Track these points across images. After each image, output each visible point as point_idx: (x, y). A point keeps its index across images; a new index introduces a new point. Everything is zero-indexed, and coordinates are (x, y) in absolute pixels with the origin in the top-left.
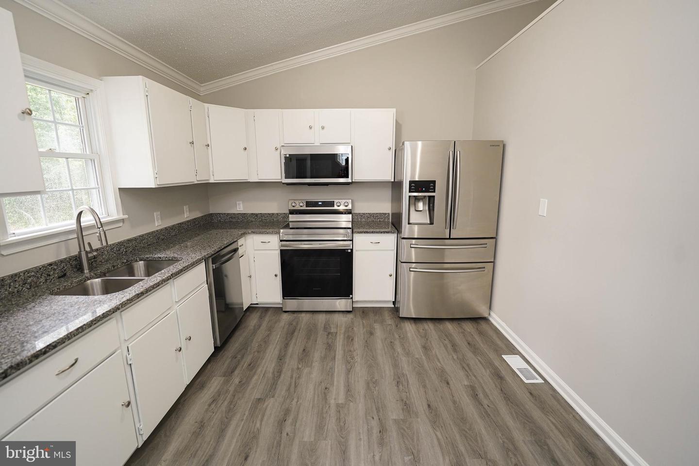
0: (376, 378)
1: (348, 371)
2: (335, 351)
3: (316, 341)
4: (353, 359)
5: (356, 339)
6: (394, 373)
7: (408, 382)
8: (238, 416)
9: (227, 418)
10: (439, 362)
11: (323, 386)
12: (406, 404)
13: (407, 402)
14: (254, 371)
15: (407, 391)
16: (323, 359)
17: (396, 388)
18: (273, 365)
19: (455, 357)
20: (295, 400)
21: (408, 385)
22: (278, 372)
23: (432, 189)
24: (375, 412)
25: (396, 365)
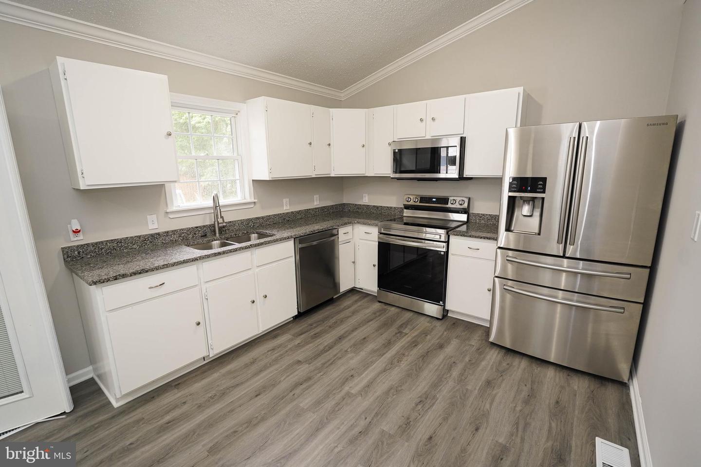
0: (402, 388)
1: (385, 370)
2: (389, 350)
3: (382, 335)
4: (398, 362)
5: (420, 346)
6: (426, 392)
7: (431, 406)
8: (278, 366)
9: (270, 364)
10: (491, 404)
11: (352, 372)
12: (409, 423)
13: (411, 423)
14: (314, 340)
15: (422, 413)
16: (374, 351)
17: (414, 405)
18: (330, 341)
19: (518, 408)
20: (321, 374)
21: (428, 409)
22: (329, 347)
23: (540, 188)
24: (373, 415)
25: (435, 385)
